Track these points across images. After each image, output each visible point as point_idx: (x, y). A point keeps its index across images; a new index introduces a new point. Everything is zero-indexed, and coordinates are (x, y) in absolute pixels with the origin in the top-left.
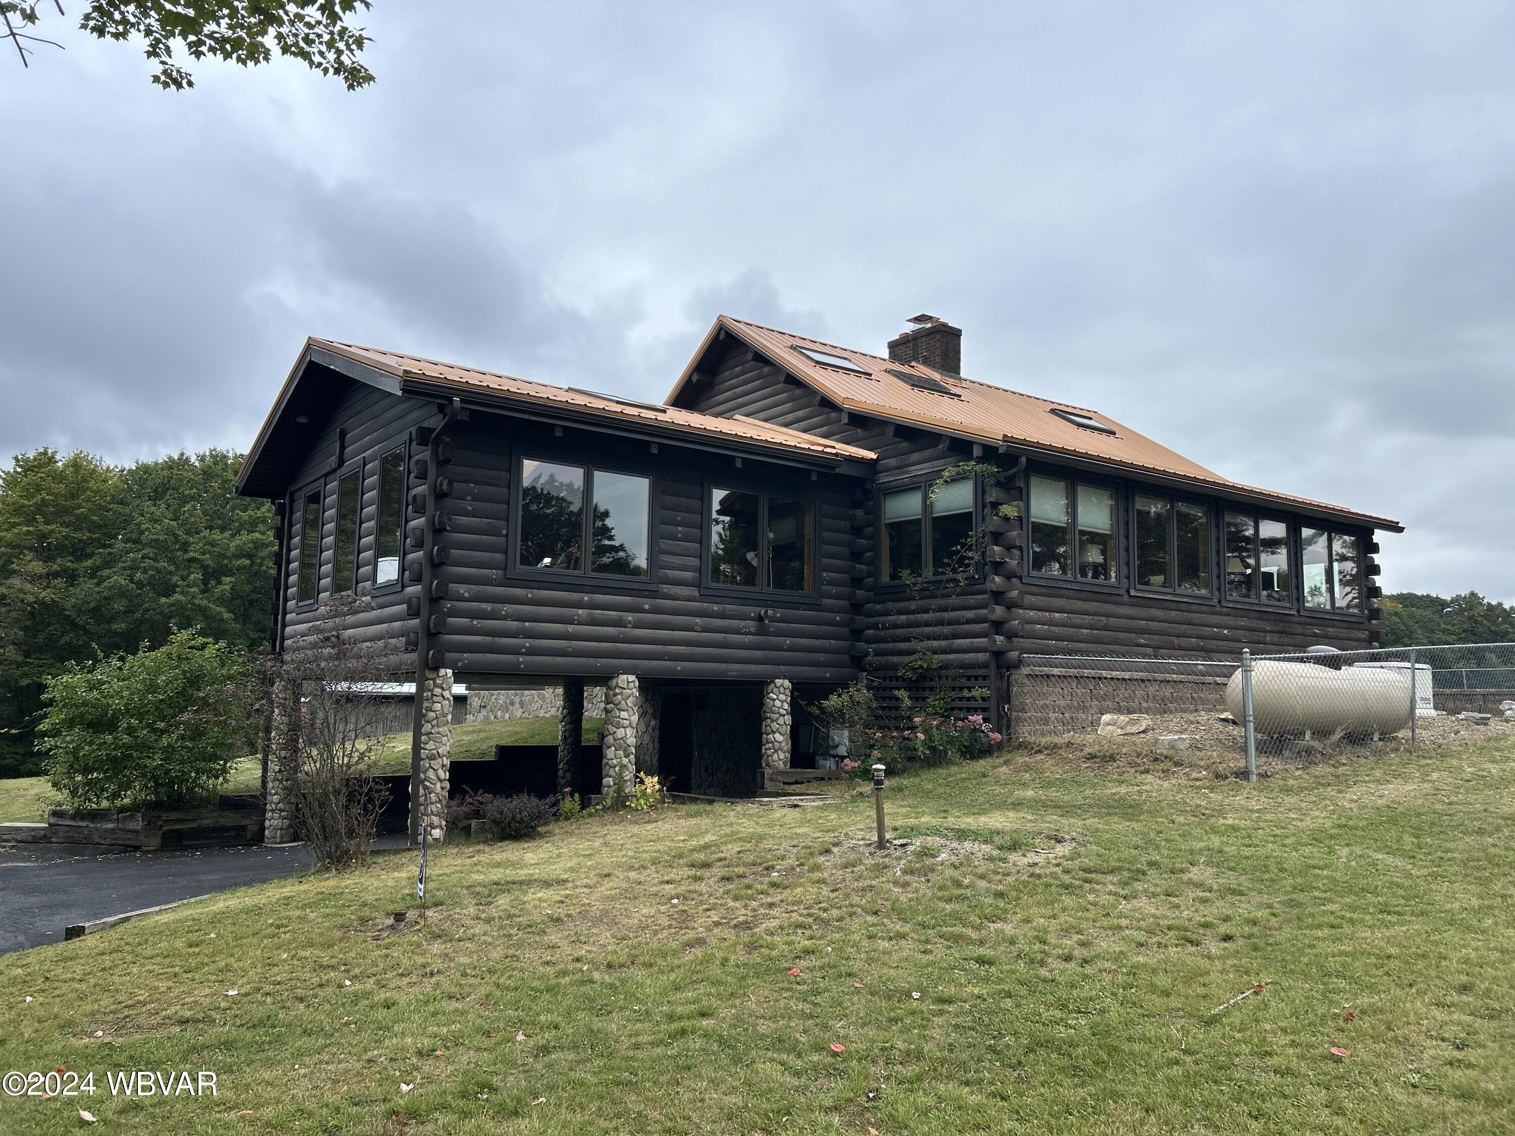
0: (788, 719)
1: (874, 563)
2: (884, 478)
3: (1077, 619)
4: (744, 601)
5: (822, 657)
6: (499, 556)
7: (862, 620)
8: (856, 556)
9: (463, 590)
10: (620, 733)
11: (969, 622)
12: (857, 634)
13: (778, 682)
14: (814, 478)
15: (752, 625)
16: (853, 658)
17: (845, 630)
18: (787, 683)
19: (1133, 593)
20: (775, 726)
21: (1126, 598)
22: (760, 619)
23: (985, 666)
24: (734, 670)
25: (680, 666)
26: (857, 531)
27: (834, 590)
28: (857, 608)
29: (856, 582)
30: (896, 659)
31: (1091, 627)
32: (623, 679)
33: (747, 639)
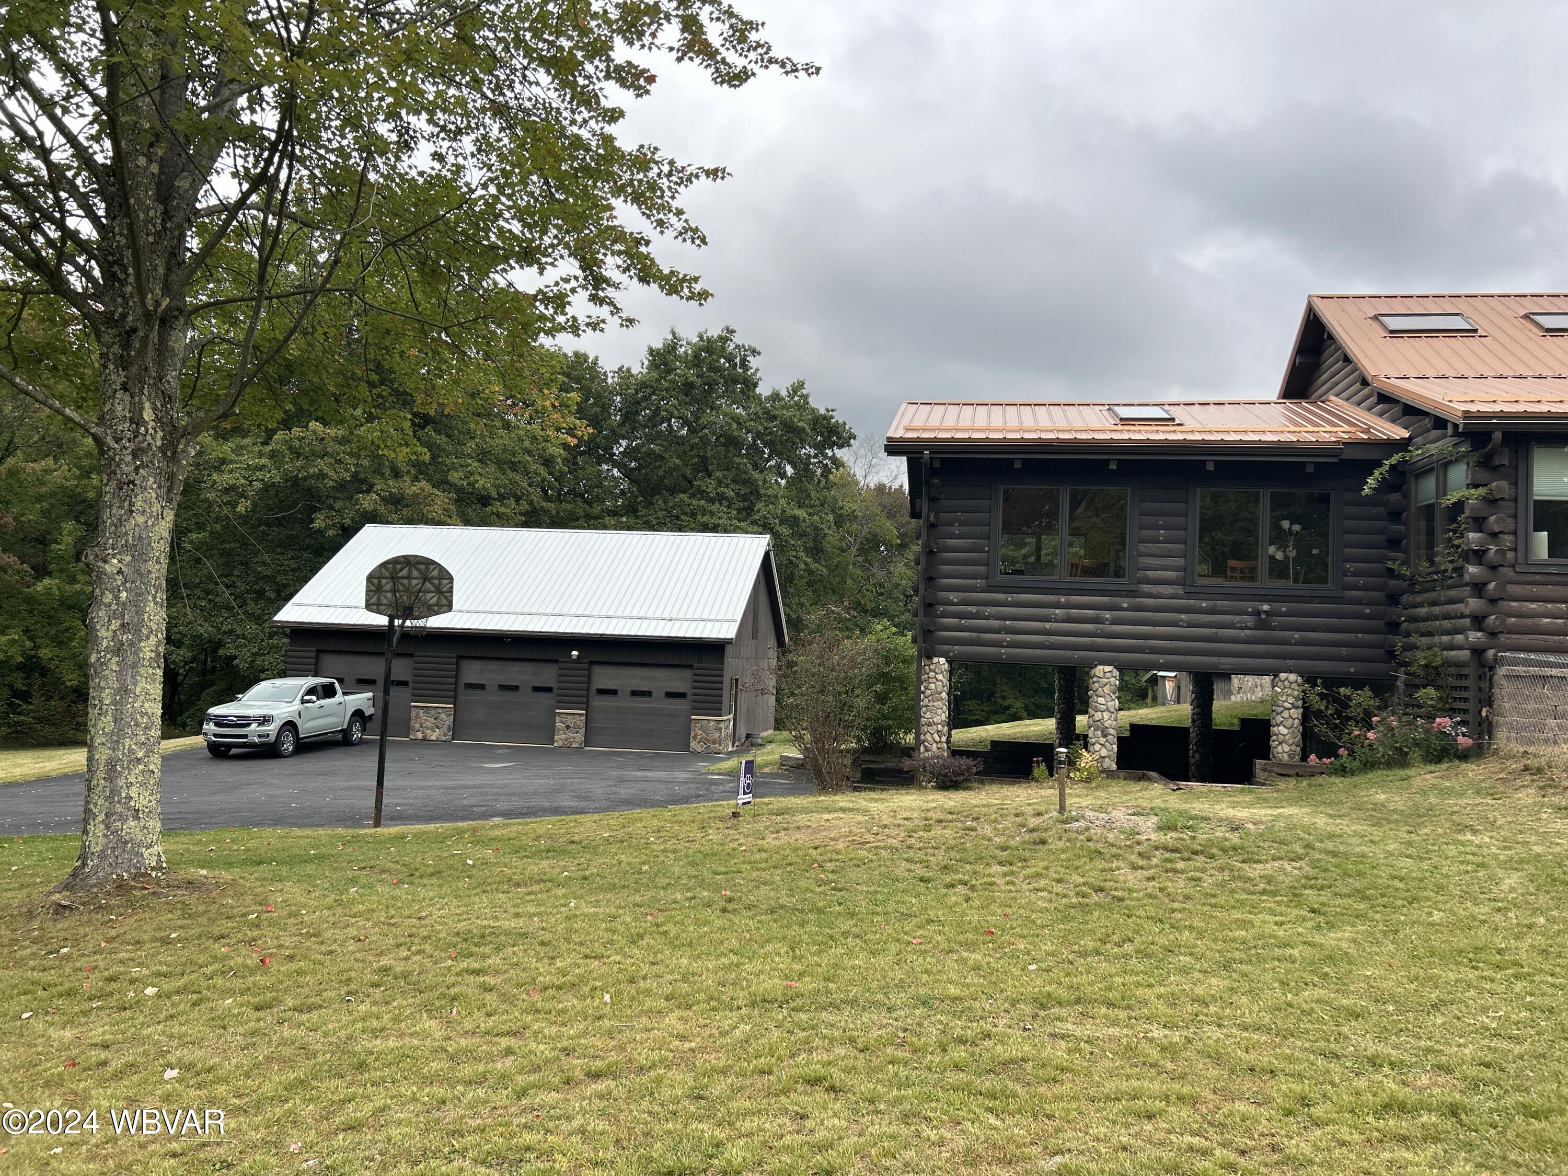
4: (1240, 597)
6: (982, 569)
7: (1396, 612)
8: (1393, 544)
9: (953, 597)
12: (1391, 627)
13: (1283, 675)
14: (1310, 468)
15: (1252, 620)
16: (1388, 652)
17: (1377, 623)
18: (1295, 677)
22: (1261, 614)
23: (1467, 664)
25: (1163, 659)
26: (1395, 516)
27: (1360, 581)
28: (1391, 599)
29: (1391, 572)
32: (1099, 670)
33: (1243, 634)
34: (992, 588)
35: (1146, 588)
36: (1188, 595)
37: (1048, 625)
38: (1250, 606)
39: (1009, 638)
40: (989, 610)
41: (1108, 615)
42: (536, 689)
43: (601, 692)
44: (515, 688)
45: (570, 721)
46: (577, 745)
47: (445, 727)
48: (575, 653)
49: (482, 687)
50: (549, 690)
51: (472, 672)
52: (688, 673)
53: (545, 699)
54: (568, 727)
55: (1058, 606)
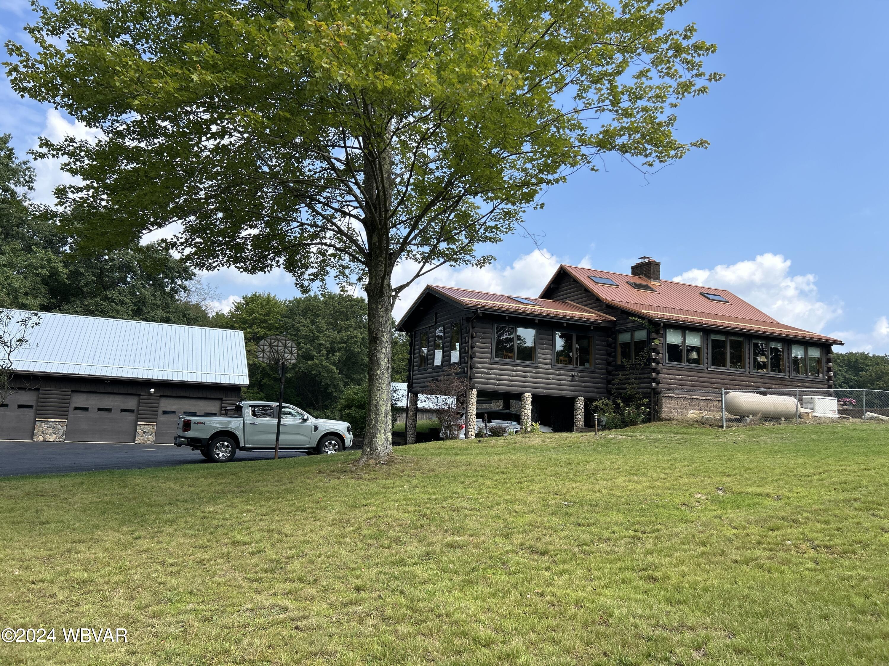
0: (583, 410)
1: (615, 357)
2: (618, 327)
3: (685, 378)
4: (567, 370)
5: (596, 390)
6: (489, 355)
7: (610, 377)
8: (609, 355)
9: (479, 365)
10: (526, 412)
11: (645, 378)
12: (609, 382)
13: (580, 398)
14: (592, 328)
15: (570, 378)
16: (607, 391)
17: (605, 381)
18: (583, 398)
19: (709, 369)
20: (578, 413)
21: (706, 371)
22: (573, 376)
23: (650, 393)
24: (564, 393)
25: (545, 391)
26: (609, 345)
27: (600, 366)
28: (609, 373)
29: (609, 364)
30: (622, 391)
31: (691, 381)
32: (526, 394)
33: (568, 383)
34: (492, 363)
35: (540, 365)
36: (553, 369)
37: (510, 378)
38: (570, 373)
39: (498, 382)
40: (491, 371)
41: (529, 375)
42: (124, 411)
43: (164, 412)
44: (109, 410)
45: (147, 429)
46: (150, 442)
47: (61, 433)
48: (152, 390)
49: (86, 409)
50: (132, 411)
51: (79, 400)
52: (217, 404)
53: (130, 417)
54: (145, 432)
55: (513, 371)
